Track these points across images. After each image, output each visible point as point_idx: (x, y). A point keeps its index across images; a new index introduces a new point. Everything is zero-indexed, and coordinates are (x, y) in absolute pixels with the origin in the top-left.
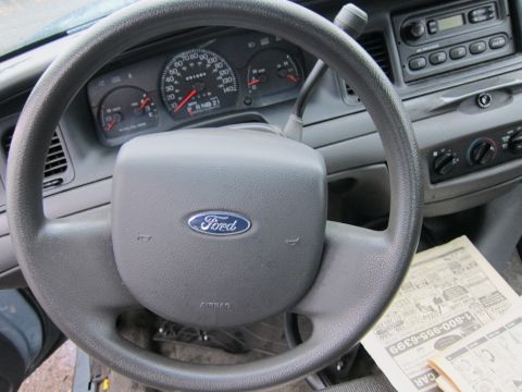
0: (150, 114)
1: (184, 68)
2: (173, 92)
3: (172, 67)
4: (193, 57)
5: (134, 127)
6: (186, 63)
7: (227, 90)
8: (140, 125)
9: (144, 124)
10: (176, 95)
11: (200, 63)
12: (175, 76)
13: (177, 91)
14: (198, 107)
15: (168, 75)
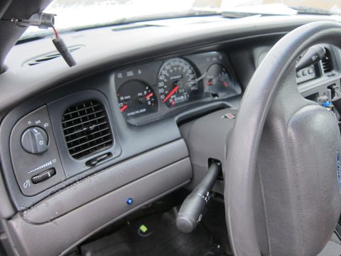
0: (149, 103)
1: (171, 71)
2: (163, 87)
3: (164, 69)
4: (177, 63)
5: (137, 112)
6: (172, 68)
7: (193, 88)
8: (141, 111)
9: (145, 110)
10: (165, 89)
11: (180, 68)
12: (165, 75)
13: (165, 87)
14: (176, 99)
15: (161, 75)
